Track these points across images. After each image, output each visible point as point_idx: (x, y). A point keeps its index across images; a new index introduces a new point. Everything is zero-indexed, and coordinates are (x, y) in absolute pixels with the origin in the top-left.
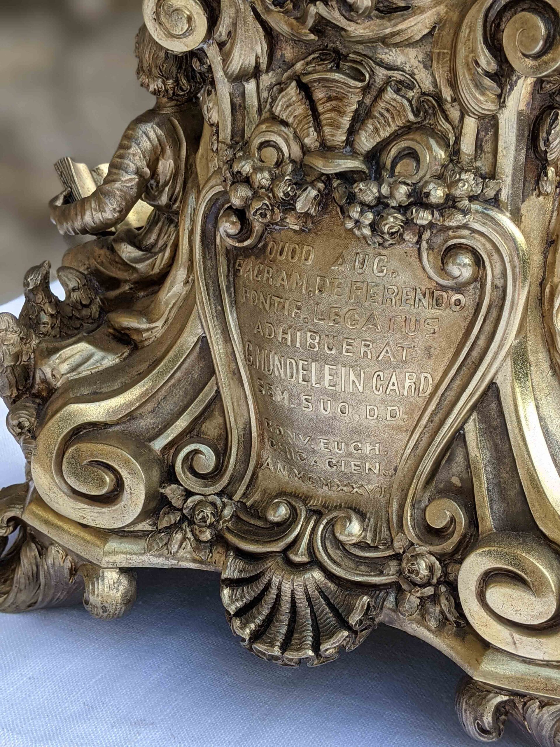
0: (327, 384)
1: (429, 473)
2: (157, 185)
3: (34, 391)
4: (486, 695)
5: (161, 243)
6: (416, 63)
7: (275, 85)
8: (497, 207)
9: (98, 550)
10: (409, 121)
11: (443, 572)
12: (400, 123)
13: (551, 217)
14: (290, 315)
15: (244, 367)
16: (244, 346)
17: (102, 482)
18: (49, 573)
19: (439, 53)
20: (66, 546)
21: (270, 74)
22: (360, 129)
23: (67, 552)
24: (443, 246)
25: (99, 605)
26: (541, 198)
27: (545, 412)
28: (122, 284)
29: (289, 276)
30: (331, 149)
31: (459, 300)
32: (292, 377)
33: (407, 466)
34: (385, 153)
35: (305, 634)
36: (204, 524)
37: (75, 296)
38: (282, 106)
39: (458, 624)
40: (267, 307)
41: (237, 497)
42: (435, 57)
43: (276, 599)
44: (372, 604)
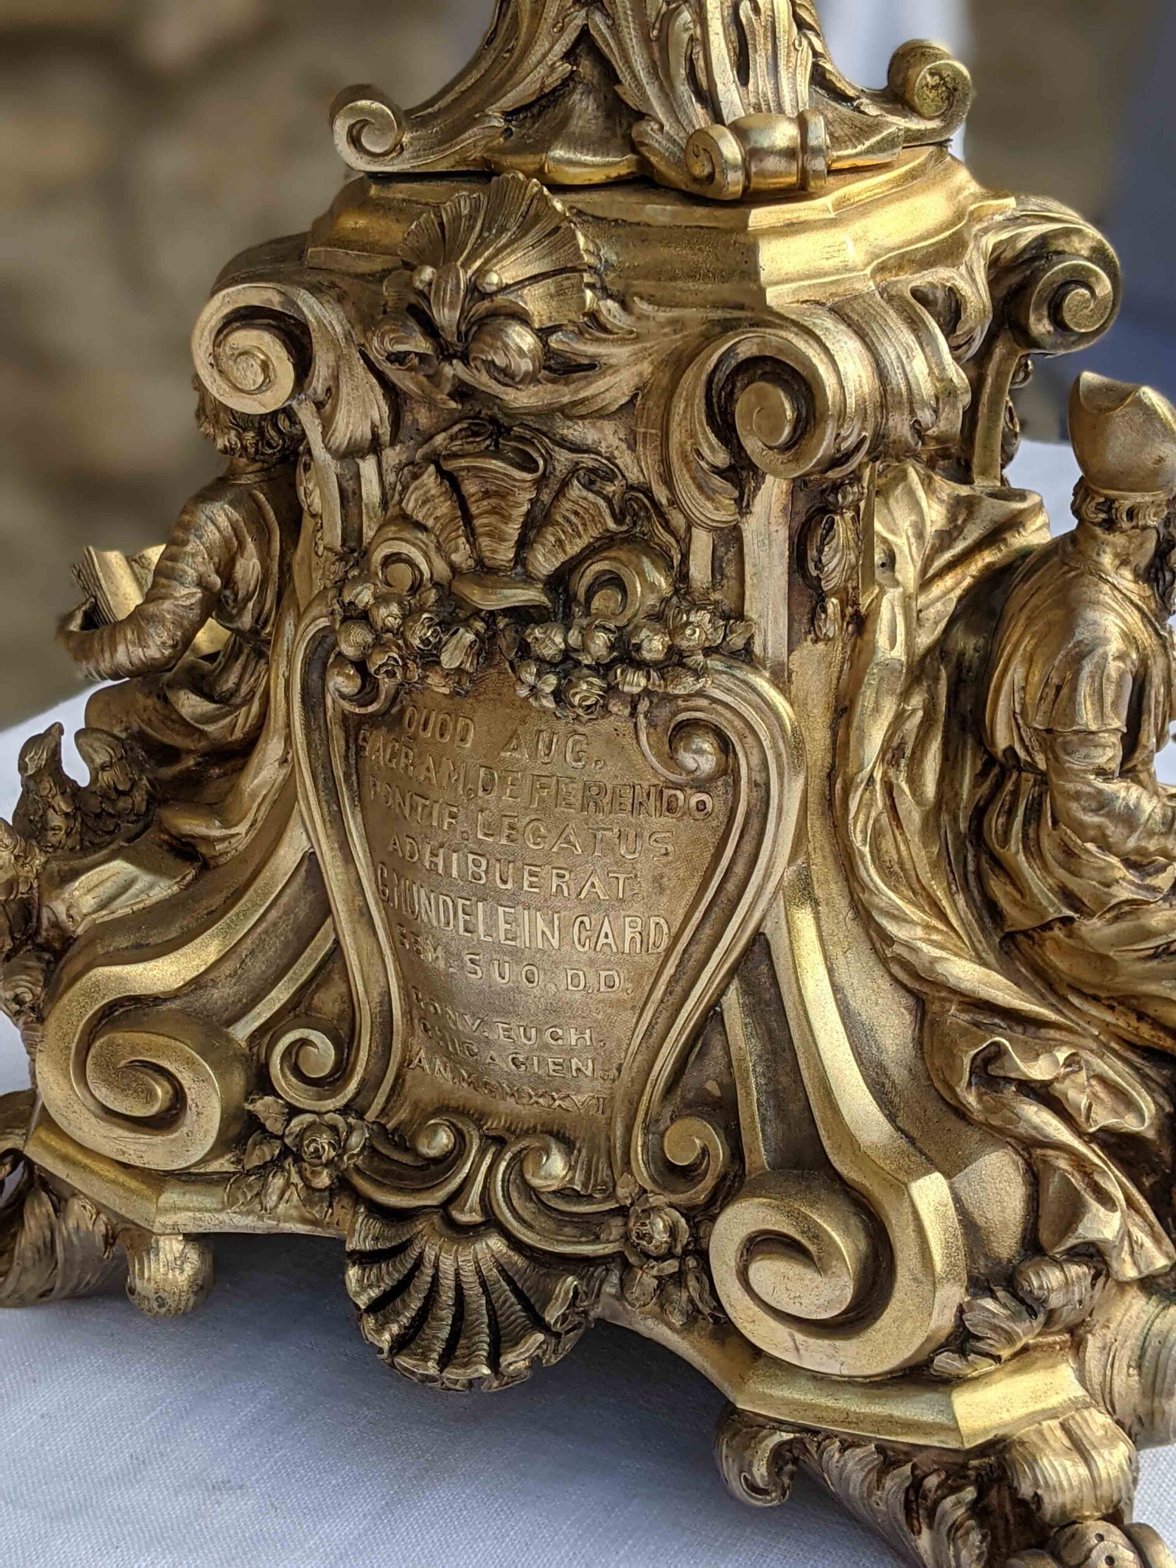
0: (502, 937)
1: (669, 1076)
2: (235, 600)
3: (40, 940)
4: (757, 1433)
5: (244, 689)
6: (616, 442)
7: (407, 465)
8: (748, 664)
9: (148, 1205)
10: (608, 530)
11: (691, 1235)
12: (595, 532)
13: (841, 671)
14: (440, 826)
15: (377, 903)
16: (375, 871)
17: (150, 1095)
18: (71, 1242)
19: (645, 434)
20: (97, 1198)
21: (398, 448)
22: (535, 541)
23: (100, 1208)
24: (670, 721)
25: (153, 1296)
26: (821, 646)
27: (843, 977)
28: (183, 756)
29: (438, 765)
30: (493, 571)
31: (703, 802)
32: (448, 924)
33: (636, 1064)
34: (576, 577)
35: (476, 1338)
36: (317, 1161)
37: (106, 777)
38: (416, 501)
39: (716, 1320)
40: (407, 812)
41: (370, 1116)
42: (640, 439)
43: (432, 1283)
44: (583, 1288)
